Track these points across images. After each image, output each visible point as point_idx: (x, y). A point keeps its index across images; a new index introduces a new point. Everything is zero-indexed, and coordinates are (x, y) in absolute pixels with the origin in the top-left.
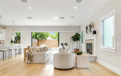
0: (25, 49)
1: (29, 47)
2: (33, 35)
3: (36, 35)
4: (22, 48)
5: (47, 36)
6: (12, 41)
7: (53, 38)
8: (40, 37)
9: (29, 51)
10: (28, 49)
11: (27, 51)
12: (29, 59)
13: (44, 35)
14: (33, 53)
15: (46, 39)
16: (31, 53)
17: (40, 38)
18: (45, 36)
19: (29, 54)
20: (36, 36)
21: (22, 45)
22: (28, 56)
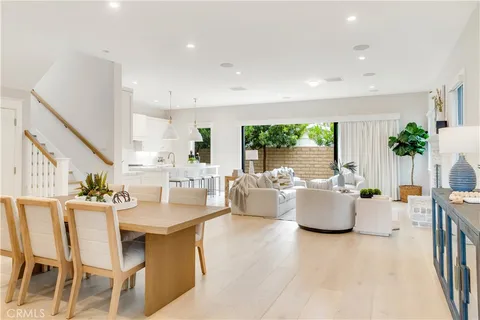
0: (228, 179)
1: (235, 172)
2: (245, 133)
3: (256, 132)
4: (217, 175)
5: (298, 135)
6: (191, 156)
7: (320, 142)
8: (269, 139)
9: (238, 183)
10: (233, 178)
11: (231, 183)
12: (236, 204)
13: (285, 130)
14: (246, 188)
15: (294, 144)
16: (242, 188)
17: (270, 142)
18: (288, 134)
19: (237, 191)
20: (257, 136)
21: (216, 166)
22: (234, 196)
